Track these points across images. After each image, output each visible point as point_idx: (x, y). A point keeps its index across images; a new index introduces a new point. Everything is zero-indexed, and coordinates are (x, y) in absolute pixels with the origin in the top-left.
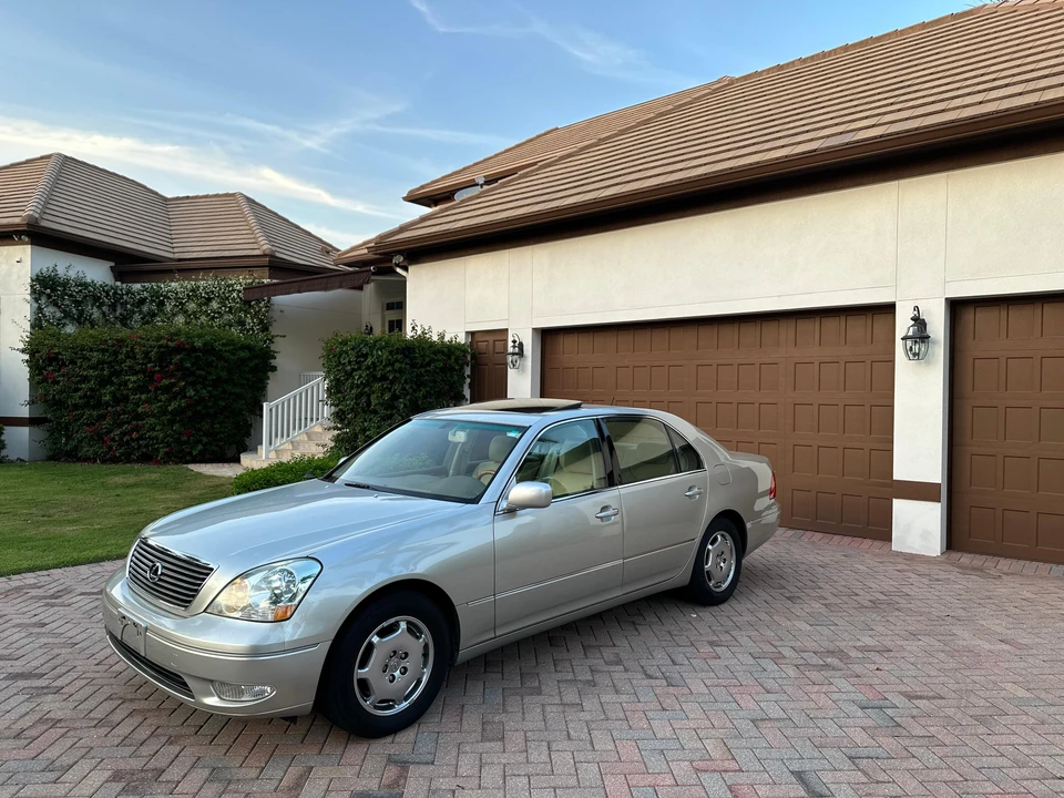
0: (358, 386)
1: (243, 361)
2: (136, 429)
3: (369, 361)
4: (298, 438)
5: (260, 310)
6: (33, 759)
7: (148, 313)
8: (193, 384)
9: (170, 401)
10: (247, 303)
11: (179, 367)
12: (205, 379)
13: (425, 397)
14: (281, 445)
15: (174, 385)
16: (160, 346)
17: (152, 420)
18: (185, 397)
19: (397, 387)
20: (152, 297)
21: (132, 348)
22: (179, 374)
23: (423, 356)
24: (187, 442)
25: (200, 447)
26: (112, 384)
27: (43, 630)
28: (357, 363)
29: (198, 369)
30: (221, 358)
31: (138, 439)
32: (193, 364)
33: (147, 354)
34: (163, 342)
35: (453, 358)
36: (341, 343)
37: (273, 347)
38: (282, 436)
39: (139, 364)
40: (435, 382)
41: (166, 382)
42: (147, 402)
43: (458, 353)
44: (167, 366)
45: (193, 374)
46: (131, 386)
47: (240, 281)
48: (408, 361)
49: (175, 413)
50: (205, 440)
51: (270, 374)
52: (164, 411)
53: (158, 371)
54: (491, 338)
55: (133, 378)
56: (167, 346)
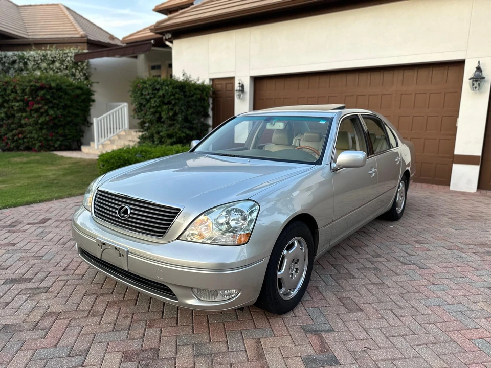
0: (154, 107)
1: (78, 96)
2: (21, 133)
3: (161, 93)
4: (112, 138)
5: (84, 68)
6: (56, 346)
7: (19, 69)
8: (52, 108)
9: (39, 117)
10: (76, 64)
11: (43, 98)
12: (58, 105)
13: (191, 114)
14: (105, 141)
15: (40, 108)
16: (31, 86)
17: (30, 128)
18: (48, 115)
19: (177, 108)
20: (20, 59)
21: (15, 87)
22: (43, 102)
23: (190, 91)
24: (52, 140)
25: (59, 143)
26: (4, 107)
27: (15, 248)
28: (153, 94)
29: (54, 99)
30: (66, 93)
31: (23, 138)
32: (51, 97)
33: (23, 91)
34: (32, 83)
35: (205, 93)
36: (142, 83)
37: (92, 89)
38: (105, 137)
39: (19, 96)
40: (196, 106)
41: (36, 106)
42: (26, 117)
43: (207, 90)
44: (36, 98)
45: (51, 102)
46: (16, 108)
47: (72, 51)
48: (182, 93)
49: (42, 124)
50: (61, 139)
51: (91, 103)
52: (36, 123)
53: (31, 101)
54: (224, 82)
55: (17, 104)
56: (35, 86)
